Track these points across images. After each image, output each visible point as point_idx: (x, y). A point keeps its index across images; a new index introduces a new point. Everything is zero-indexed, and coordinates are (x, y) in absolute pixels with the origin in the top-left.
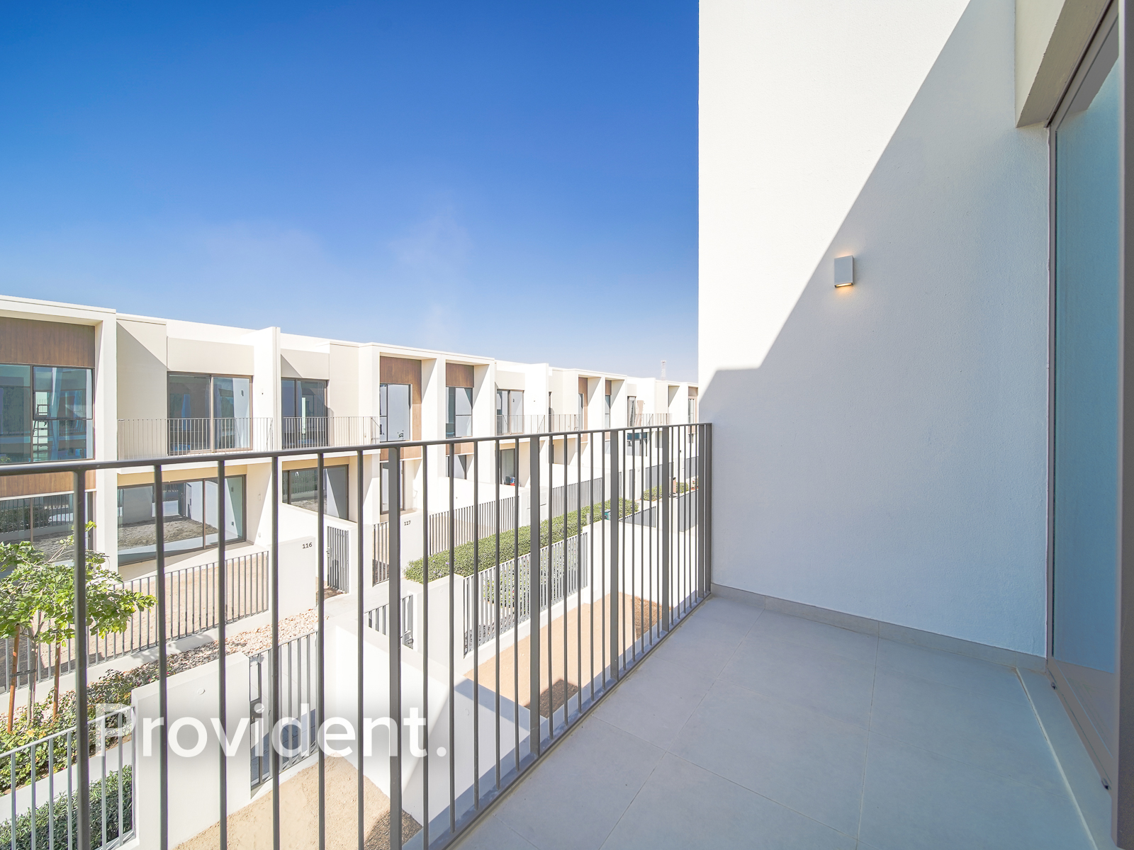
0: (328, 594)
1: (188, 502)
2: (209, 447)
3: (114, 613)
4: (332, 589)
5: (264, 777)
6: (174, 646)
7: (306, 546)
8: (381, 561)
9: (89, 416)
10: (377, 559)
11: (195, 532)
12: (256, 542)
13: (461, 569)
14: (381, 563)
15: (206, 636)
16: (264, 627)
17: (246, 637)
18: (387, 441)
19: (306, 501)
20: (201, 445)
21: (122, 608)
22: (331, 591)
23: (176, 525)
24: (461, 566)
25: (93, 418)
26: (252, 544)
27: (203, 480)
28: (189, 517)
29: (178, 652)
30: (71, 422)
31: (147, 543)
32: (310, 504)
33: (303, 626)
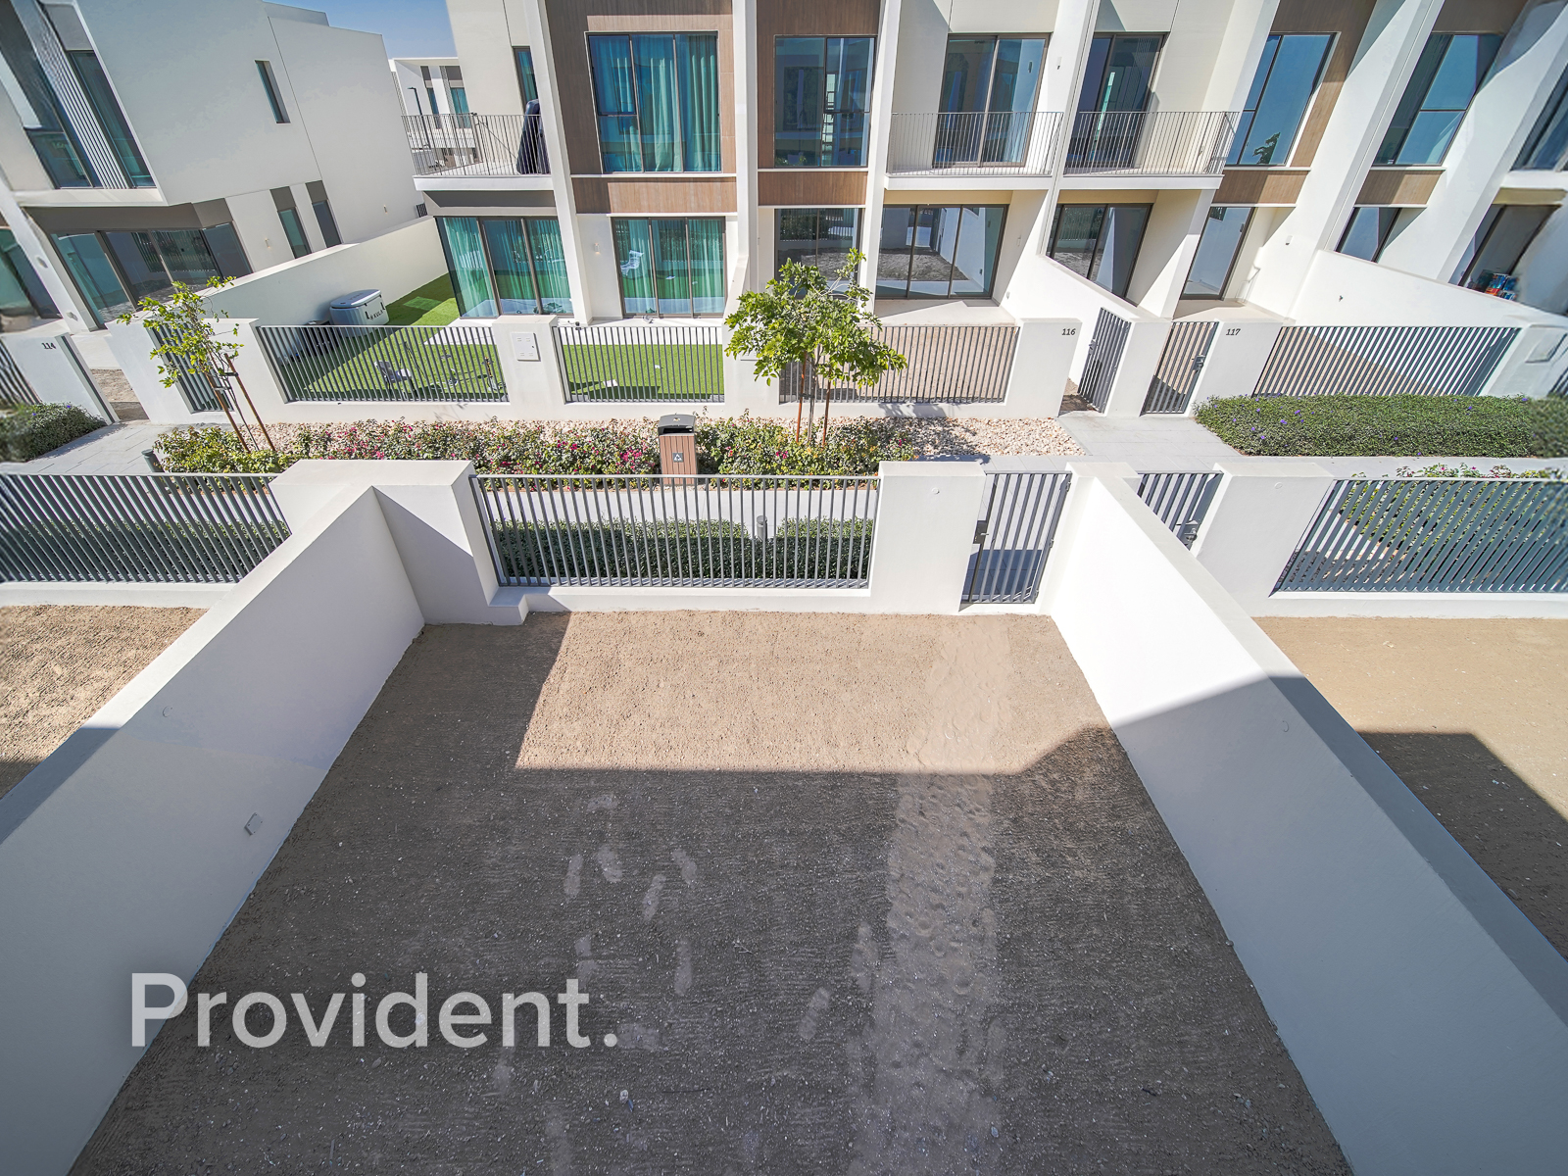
0: (1076, 403)
1: (940, 233)
2: (976, 160)
3: (872, 364)
4: (1081, 399)
5: (974, 597)
6: (912, 408)
7: (1067, 332)
8: (1165, 381)
9: (866, 109)
10: (1159, 377)
11: (942, 274)
12: (1002, 304)
13: (1306, 439)
14: (1163, 384)
15: (941, 409)
16: (995, 420)
17: (977, 426)
18: (1238, 165)
19: (1071, 254)
20: (968, 157)
21: (879, 363)
22: (1079, 401)
23: (925, 261)
24: (1309, 435)
25: (870, 111)
26: (997, 304)
27: (961, 206)
28: (938, 253)
29: (914, 416)
30: (851, 115)
31: (898, 278)
32: (1076, 259)
33: (1038, 437)
